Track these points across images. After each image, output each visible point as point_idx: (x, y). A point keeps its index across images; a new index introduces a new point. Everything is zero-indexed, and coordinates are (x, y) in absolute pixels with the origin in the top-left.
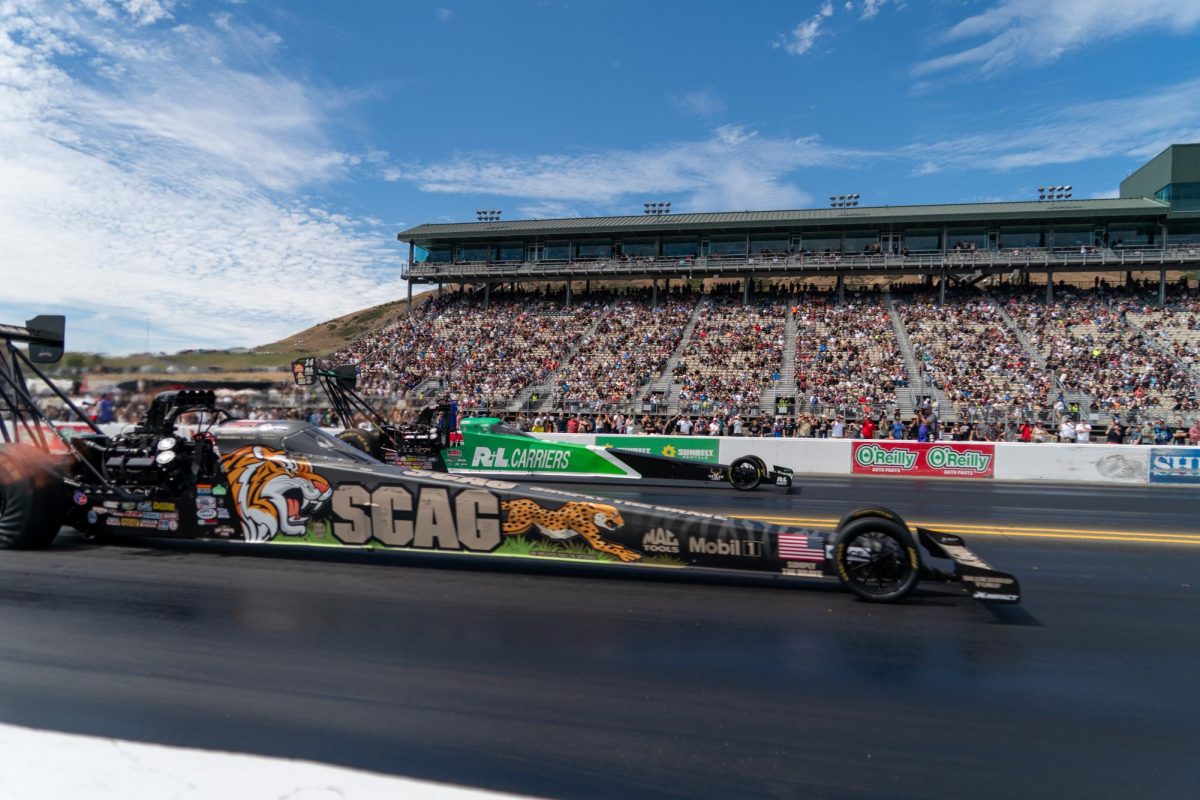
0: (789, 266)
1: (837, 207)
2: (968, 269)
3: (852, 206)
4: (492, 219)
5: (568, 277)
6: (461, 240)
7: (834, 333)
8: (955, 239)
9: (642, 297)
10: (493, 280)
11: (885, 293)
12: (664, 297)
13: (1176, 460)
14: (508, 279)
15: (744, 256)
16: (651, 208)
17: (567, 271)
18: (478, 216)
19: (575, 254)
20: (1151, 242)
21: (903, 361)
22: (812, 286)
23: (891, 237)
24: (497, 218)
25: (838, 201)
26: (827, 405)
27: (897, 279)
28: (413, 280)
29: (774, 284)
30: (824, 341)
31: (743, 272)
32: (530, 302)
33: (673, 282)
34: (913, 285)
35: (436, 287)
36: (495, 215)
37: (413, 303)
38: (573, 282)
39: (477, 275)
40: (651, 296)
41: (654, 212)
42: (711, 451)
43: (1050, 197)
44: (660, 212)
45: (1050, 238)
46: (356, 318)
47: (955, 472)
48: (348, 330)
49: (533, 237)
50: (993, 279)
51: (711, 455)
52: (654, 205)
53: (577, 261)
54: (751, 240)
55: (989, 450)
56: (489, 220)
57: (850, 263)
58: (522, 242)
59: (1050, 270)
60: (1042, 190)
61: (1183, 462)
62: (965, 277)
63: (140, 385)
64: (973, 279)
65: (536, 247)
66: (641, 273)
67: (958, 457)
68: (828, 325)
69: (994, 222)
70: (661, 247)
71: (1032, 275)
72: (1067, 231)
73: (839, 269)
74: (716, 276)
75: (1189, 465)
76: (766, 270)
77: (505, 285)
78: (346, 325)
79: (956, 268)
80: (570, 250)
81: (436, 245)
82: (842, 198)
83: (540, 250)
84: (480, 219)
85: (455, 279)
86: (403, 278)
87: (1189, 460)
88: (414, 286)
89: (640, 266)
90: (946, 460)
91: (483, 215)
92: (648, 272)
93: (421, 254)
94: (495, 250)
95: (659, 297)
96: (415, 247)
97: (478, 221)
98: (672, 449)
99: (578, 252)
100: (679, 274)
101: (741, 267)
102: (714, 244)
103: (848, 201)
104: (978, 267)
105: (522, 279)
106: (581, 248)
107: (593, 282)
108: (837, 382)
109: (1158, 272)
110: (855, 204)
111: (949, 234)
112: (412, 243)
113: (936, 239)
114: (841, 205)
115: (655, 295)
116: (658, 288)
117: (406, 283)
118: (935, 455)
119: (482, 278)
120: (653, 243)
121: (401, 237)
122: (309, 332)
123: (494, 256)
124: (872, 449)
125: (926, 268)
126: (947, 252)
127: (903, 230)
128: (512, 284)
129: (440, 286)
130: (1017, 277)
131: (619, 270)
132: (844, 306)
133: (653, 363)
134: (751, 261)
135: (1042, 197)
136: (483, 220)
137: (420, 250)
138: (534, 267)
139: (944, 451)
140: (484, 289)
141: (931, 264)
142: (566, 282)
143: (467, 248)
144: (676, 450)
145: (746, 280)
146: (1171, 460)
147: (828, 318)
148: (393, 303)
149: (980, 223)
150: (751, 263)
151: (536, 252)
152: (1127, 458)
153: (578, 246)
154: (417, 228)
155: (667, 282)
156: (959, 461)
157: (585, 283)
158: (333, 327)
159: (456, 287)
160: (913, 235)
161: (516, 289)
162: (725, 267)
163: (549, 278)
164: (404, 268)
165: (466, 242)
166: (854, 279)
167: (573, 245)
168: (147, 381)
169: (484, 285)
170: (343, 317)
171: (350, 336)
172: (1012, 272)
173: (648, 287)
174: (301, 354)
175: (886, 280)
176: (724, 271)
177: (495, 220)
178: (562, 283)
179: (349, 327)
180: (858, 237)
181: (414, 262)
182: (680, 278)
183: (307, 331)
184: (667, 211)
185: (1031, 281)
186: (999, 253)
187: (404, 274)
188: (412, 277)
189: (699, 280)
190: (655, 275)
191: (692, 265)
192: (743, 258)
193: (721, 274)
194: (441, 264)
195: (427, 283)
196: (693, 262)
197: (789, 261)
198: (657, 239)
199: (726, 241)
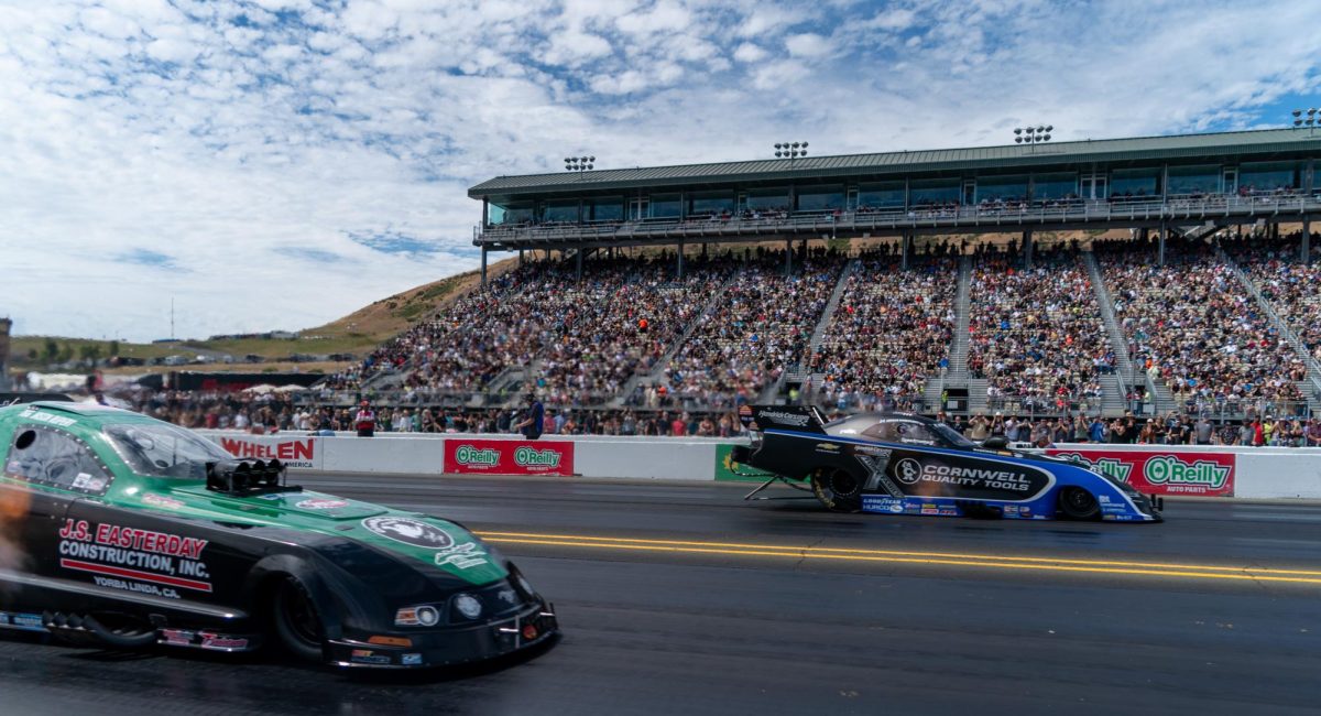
0: (961, 220)
1: (1023, 142)
2: (1196, 219)
3: (1042, 141)
4: (583, 168)
5: (680, 239)
6: (546, 195)
7: (1020, 307)
8: (1178, 181)
9: (771, 264)
10: (586, 245)
11: (1084, 253)
12: (798, 262)
14: (605, 244)
15: (903, 209)
16: (783, 150)
17: (678, 231)
18: (566, 164)
19: (687, 211)
21: (1109, 341)
22: (990, 245)
23: (1093, 180)
24: (590, 167)
25: (1024, 135)
26: (1010, 399)
27: (1101, 233)
28: (488, 247)
29: (940, 244)
30: (1006, 317)
31: (900, 230)
32: (633, 271)
33: (813, 244)
34: (1122, 242)
35: (516, 253)
36: (588, 163)
37: (488, 275)
38: (686, 246)
39: (567, 239)
40: (783, 262)
41: (787, 154)
43: (1309, 122)
44: (795, 154)
45: (1308, 176)
46: (420, 294)
47: (1181, 489)
48: (411, 308)
49: (635, 190)
50: (1229, 232)
52: (787, 146)
53: (691, 219)
54: (911, 187)
55: (1227, 460)
56: (579, 170)
57: (1040, 215)
58: (621, 196)
59: (1307, 218)
60: (1298, 114)
62: (1192, 230)
63: (166, 379)
64: (1205, 231)
65: (640, 202)
66: (772, 232)
67: (1186, 469)
68: (1011, 295)
69: (1230, 157)
70: (796, 199)
71: (1282, 225)
73: (1024, 223)
74: (866, 235)
76: (930, 227)
77: (601, 250)
78: (409, 302)
79: (1180, 219)
80: (682, 205)
81: (513, 202)
82: (1029, 131)
83: (644, 206)
84: (569, 168)
85: (540, 244)
86: (476, 243)
88: (489, 253)
89: (770, 224)
90: (1170, 473)
91: (572, 164)
92: (780, 231)
93: (497, 214)
94: (588, 208)
95: (793, 261)
96: (489, 205)
97: (568, 171)
99: (691, 207)
100: (819, 233)
101: (899, 223)
102: (864, 194)
103: (1036, 134)
104: (1209, 217)
105: (621, 243)
106: (696, 203)
107: (711, 245)
108: (1022, 368)
110: (1047, 138)
111: (1171, 174)
112: (486, 201)
113: (1155, 180)
114: (1028, 140)
115: (789, 261)
116: (793, 250)
117: (481, 248)
118: (1155, 467)
119: (572, 242)
120: (786, 194)
121: (472, 193)
122: (365, 312)
123: (586, 214)
125: (1140, 219)
126: (1168, 198)
127: (1110, 171)
128: (610, 250)
129: (522, 253)
130: (1262, 227)
131: (743, 229)
132: (1032, 271)
133: (787, 347)
134: (911, 214)
135: (1298, 123)
136: (573, 170)
137: (496, 208)
138: (636, 227)
139: (1167, 462)
140: (575, 256)
141: (1147, 214)
142: (677, 246)
143: (554, 205)
145: (905, 240)
147: (1011, 286)
148: (465, 275)
149: (1213, 159)
150: (911, 217)
151: (639, 209)
153: (691, 199)
154: (492, 181)
155: (805, 242)
156: (1187, 473)
157: (700, 246)
158: (393, 306)
159: (541, 254)
160: (1121, 177)
161: (615, 255)
162: (878, 224)
163: (657, 241)
164: (477, 231)
165: (553, 197)
166: (1044, 235)
167: (685, 199)
168: (173, 375)
169: (576, 251)
170: (405, 293)
171: (413, 317)
172: (1255, 222)
173: (780, 250)
174: (355, 340)
175: (1087, 236)
176: (878, 228)
177: (587, 169)
178: (672, 247)
179: (412, 304)
180: (1050, 180)
181: (489, 223)
182: (821, 238)
183: (363, 310)
184: (804, 153)
185: (1280, 232)
186: (1238, 197)
187: (477, 237)
188: (487, 243)
189: (845, 240)
190: (789, 235)
191: (836, 222)
192: (901, 212)
193: (873, 232)
194: (521, 226)
195: (506, 250)
196: (838, 218)
197: (961, 214)
198: (791, 189)
199: (879, 190)
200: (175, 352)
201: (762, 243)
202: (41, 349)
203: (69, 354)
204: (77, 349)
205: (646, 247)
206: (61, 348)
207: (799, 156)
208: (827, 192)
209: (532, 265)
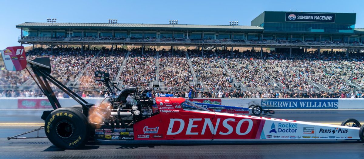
1: (171, 24)
2: (210, 45)
3: (176, 24)
4: (53, 22)
5: (82, 43)
6: (41, 29)
8: (206, 36)
10: (54, 44)
11: (185, 52)
13: (268, 102)
14: (60, 44)
16: (111, 21)
17: (81, 41)
18: (47, 20)
19: (84, 36)
20: (259, 39)
22: (163, 49)
23: (187, 34)
24: (55, 22)
25: (171, 22)
27: (189, 47)
31: (142, 44)
35: (32, 45)
36: (54, 21)
40: (111, 51)
41: (112, 22)
43: (233, 24)
44: (114, 22)
45: (233, 37)
49: (68, 29)
50: (217, 49)
52: (112, 20)
54: (144, 33)
56: (52, 22)
57: (175, 42)
58: (64, 30)
59: (232, 46)
60: (230, 22)
61: (269, 103)
62: (209, 48)
64: (212, 48)
65: (70, 32)
66: (107, 43)
69: (217, 31)
70: (114, 34)
71: (227, 48)
72: (237, 35)
73: (172, 44)
74: (132, 45)
75: (271, 104)
76: (149, 43)
77: (58, 45)
79: (206, 45)
80: (83, 34)
81: (31, 30)
82: (173, 21)
83: (71, 34)
84: (48, 21)
86: (19, 42)
87: (271, 102)
89: (107, 41)
91: (49, 20)
92: (110, 43)
93: (26, 34)
94: (54, 33)
95: (114, 51)
96: (23, 31)
97: (48, 22)
100: (120, 44)
101: (141, 42)
102: (132, 34)
103: (175, 22)
104: (212, 45)
105: (64, 44)
106: (86, 34)
107: (90, 46)
109: (261, 48)
110: (177, 23)
111: (204, 34)
112: (22, 29)
113: (201, 35)
114: (172, 23)
116: (113, 48)
117: (20, 43)
119: (49, 43)
121: (17, 27)
123: (54, 36)
125: (198, 44)
126: (204, 40)
128: (61, 45)
129: (34, 46)
130: (223, 48)
131: (99, 41)
134: (144, 40)
135: (231, 24)
136: (49, 22)
137: (25, 32)
138: (69, 40)
140: (50, 47)
143: (43, 32)
145: (143, 47)
146: (267, 102)
149: (213, 31)
152: (256, 102)
154: (23, 24)
155: (117, 46)
159: (39, 46)
160: (194, 34)
161: (62, 47)
163: (75, 44)
164: (19, 38)
165: (43, 29)
166: (176, 47)
167: (83, 33)
169: (50, 45)
172: (222, 46)
173: (110, 48)
175: (185, 48)
176: (136, 43)
178: (80, 46)
180: (178, 34)
181: (23, 36)
185: (227, 49)
186: (219, 40)
187: (19, 40)
188: (22, 42)
189: (126, 46)
190: (112, 44)
191: (125, 41)
192: (142, 39)
193: (135, 44)
194: (34, 38)
195: (29, 44)
196: (125, 40)
197: (157, 41)
198: (113, 31)
199: (136, 33)
201: (104, 46)
208: (123, 33)
209: (36, 49)
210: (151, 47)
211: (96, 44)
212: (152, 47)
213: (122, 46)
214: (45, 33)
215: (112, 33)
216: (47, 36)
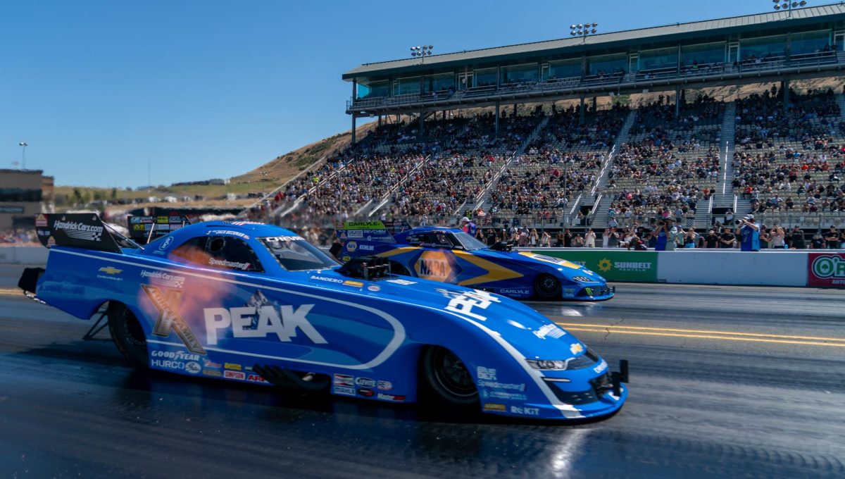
0: (726, 74)
1: (781, 9)
3: (799, 7)
4: (424, 54)
5: (497, 102)
6: (398, 75)
10: (426, 111)
14: (438, 108)
15: (675, 69)
16: (577, 29)
17: (496, 96)
18: (411, 51)
19: (502, 80)
22: (751, 93)
24: (429, 53)
28: (356, 114)
31: (674, 85)
33: (601, 101)
35: (376, 119)
36: (428, 50)
38: (501, 106)
40: (578, 115)
41: (580, 33)
42: (649, 264)
44: (586, 32)
46: (307, 151)
48: (302, 161)
49: (463, 67)
51: (649, 267)
52: (580, 27)
53: (505, 86)
54: (682, 51)
56: (421, 56)
57: (797, 67)
58: (453, 73)
65: (466, 76)
66: (568, 93)
70: (588, 67)
73: (782, 74)
74: (645, 91)
76: (699, 82)
77: (437, 113)
78: (300, 156)
80: (500, 76)
81: (374, 82)
83: (470, 78)
84: (414, 54)
85: (393, 110)
86: (348, 112)
88: (357, 119)
89: (567, 87)
91: (417, 50)
92: (575, 92)
93: (363, 91)
94: (427, 83)
95: (586, 115)
96: (357, 85)
97: (413, 57)
98: (608, 262)
99: (505, 77)
100: (606, 92)
101: (672, 80)
102: (644, 59)
103: (792, 2)
105: (452, 107)
106: (509, 74)
107: (520, 106)
110: (802, 4)
112: (355, 82)
114: (786, 7)
115: (582, 114)
116: (585, 106)
117: (351, 115)
119: (415, 108)
121: (345, 77)
122: (272, 164)
123: (427, 89)
124: (833, 261)
128: (444, 113)
129: (380, 118)
131: (546, 92)
136: (417, 56)
137: (362, 86)
138: (464, 95)
140: (418, 118)
142: (494, 107)
143: (403, 82)
144: (612, 262)
145: (678, 93)
148: (339, 136)
151: (466, 81)
153: (505, 72)
154: (360, 68)
155: (595, 100)
157: (512, 106)
158: (290, 159)
159: (392, 119)
161: (447, 117)
162: (654, 82)
163: (478, 104)
164: (349, 104)
165: (402, 77)
166: (798, 84)
167: (500, 72)
168: (151, 209)
169: (418, 115)
170: (298, 150)
171: (304, 166)
173: (575, 106)
174: (266, 183)
175: (837, 82)
176: (656, 85)
177: (427, 55)
178: (491, 108)
179: (303, 158)
180: (807, 38)
181: (357, 97)
182: (608, 95)
183: (270, 163)
184: (593, 31)
187: (349, 109)
188: (355, 112)
189: (626, 96)
190: (582, 94)
191: (620, 82)
192: (675, 72)
193: (652, 88)
194: (380, 99)
195: (369, 116)
196: (622, 79)
197: (726, 69)
198: (583, 59)
199: (657, 55)
200: (152, 195)
201: (557, 102)
202: (71, 194)
203: (87, 199)
204: (92, 194)
205: (471, 109)
206: (83, 194)
207: (590, 33)
208: (613, 59)
209: (387, 126)
210: (707, 91)
211: (533, 100)
212: (711, 94)
213: (613, 99)
214: (405, 85)
215: (580, 63)
216: (410, 92)
